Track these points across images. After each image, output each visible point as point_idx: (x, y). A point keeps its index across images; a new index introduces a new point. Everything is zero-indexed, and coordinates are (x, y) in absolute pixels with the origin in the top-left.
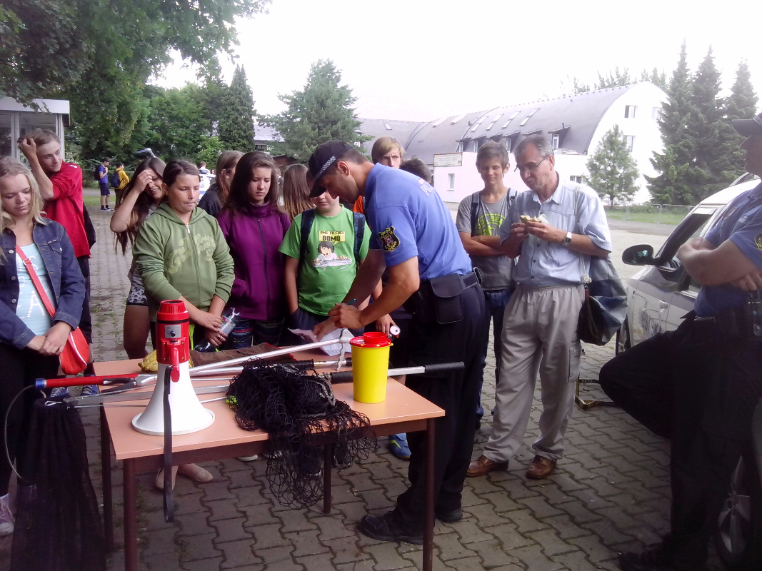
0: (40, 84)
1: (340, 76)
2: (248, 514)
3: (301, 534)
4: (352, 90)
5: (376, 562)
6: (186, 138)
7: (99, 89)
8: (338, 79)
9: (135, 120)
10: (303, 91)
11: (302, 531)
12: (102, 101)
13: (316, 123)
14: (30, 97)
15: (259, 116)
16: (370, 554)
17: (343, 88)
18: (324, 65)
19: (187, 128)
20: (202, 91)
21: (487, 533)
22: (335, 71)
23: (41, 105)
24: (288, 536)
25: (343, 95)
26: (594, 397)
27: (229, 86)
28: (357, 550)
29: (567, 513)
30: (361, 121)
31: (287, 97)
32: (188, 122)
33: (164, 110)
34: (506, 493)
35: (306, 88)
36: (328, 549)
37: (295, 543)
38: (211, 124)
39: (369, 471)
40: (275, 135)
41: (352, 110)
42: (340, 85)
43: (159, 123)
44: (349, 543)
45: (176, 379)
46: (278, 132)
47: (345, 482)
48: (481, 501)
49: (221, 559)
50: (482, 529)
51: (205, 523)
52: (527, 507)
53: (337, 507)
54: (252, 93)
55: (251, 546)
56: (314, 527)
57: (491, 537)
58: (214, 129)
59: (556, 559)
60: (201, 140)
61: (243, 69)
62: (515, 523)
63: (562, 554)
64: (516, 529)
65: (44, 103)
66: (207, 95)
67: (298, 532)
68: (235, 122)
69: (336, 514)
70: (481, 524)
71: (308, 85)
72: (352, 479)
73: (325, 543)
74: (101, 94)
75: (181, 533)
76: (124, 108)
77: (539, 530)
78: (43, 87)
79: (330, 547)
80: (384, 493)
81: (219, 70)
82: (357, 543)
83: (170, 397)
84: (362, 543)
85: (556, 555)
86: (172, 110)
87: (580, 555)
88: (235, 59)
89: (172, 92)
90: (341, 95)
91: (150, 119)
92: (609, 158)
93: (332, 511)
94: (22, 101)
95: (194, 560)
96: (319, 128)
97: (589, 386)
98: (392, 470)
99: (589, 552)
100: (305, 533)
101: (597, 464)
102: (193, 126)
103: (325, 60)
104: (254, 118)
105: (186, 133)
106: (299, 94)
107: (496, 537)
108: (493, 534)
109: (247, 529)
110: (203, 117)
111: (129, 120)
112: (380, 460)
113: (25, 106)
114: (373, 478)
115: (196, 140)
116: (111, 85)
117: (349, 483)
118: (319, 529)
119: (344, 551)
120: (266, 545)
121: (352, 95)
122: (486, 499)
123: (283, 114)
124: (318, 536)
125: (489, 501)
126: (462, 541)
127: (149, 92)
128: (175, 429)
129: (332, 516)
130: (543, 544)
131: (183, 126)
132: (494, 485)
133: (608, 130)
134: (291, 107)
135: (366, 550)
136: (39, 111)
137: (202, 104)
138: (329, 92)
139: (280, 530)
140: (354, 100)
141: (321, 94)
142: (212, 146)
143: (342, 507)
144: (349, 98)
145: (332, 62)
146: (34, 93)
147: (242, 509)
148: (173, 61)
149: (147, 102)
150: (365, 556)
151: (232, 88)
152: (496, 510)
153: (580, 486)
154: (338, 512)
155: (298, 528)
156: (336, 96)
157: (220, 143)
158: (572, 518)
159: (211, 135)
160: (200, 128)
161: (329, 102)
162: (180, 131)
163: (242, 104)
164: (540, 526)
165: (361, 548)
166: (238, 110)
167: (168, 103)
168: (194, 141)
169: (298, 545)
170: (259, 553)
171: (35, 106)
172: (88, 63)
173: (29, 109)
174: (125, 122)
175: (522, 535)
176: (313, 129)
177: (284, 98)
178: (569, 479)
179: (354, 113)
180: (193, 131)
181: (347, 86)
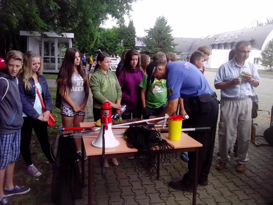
0: (64, 28)
1: (167, 22)
2: (130, 177)
3: (149, 185)
4: (171, 27)
5: (175, 198)
6: (112, 46)
7: (84, 29)
8: (166, 23)
9: (95, 39)
10: (153, 28)
11: (149, 184)
12: (84, 33)
13: (157, 40)
14: (61, 32)
15: (137, 37)
16: (173, 195)
17: (168, 26)
18: (161, 18)
19: (113, 42)
20: (118, 29)
21: (217, 190)
22: (165, 20)
23: (64, 35)
24: (144, 186)
25: (168, 29)
26: (261, 142)
27: (127, 27)
28: (168, 193)
29: (248, 184)
30: (174, 38)
31: (147, 30)
32: (113, 40)
33: (105, 36)
34: (225, 176)
35: (154, 27)
36: (158, 192)
37: (146, 188)
38: (121, 41)
39: (173, 165)
40: (143, 44)
41: (171, 34)
42: (167, 25)
43: (103, 41)
44: (166, 190)
45: (107, 129)
46: (144, 43)
47: (164, 168)
48: (215, 178)
49: (120, 192)
50: (215, 188)
51: (115, 179)
52: (233, 182)
53: (161, 177)
54: (135, 29)
55: (131, 189)
56: (153, 183)
57: (219, 192)
58: (122, 42)
59: (243, 201)
60: (117, 46)
61: (132, 21)
62: (228, 187)
63: (246, 200)
64: (228, 189)
65: (65, 34)
66: (120, 30)
67: (147, 185)
68: (129, 40)
69: (161, 180)
70: (215, 187)
71: (155, 26)
72: (167, 167)
73: (157, 189)
74: (84, 31)
75: (107, 182)
76: (92, 36)
77: (237, 190)
78: (65, 29)
79: (159, 191)
80: (179, 173)
81: (124, 22)
82: (168, 190)
83: (105, 135)
84: (170, 190)
85: (244, 200)
86: (108, 36)
87: (253, 200)
88: (130, 17)
89: (108, 29)
90: (167, 29)
91: (100, 39)
92: (270, 51)
93: (160, 178)
94: (58, 34)
95: (111, 192)
96: (159, 42)
97: (259, 138)
98: (182, 165)
99: (257, 200)
100: (150, 185)
101: (261, 167)
102: (114, 42)
103: (162, 16)
104: (136, 38)
105: (112, 44)
106: (152, 29)
107: (220, 192)
108: (219, 191)
109: (130, 183)
110: (118, 38)
111: (93, 40)
112: (177, 161)
113: (59, 35)
114: (175, 167)
115: (115, 46)
116: (88, 28)
117: (166, 169)
118: (155, 184)
119: (164, 193)
120: (136, 189)
121: (171, 29)
122: (217, 178)
123: (146, 36)
124: (154, 187)
125: (218, 179)
126: (207, 192)
127: (100, 30)
128: (106, 146)
129: (159, 180)
130: (239, 195)
131: (111, 42)
132: (221, 173)
133: (270, 40)
134: (148, 34)
135: (172, 193)
136: (64, 37)
137: (118, 33)
138: (163, 28)
139: (141, 184)
140: (172, 31)
141: (160, 29)
142: (121, 48)
143: (163, 177)
144: (170, 30)
145: (164, 17)
146: (62, 31)
147: (128, 175)
148: (108, 19)
149: (99, 33)
150: (171, 195)
151: (128, 28)
152: (221, 182)
153: (254, 175)
154: (162, 179)
155: (147, 184)
156: (165, 29)
157: (123, 47)
158: (250, 187)
159: (121, 45)
160: (117, 42)
161: (162, 32)
162: (110, 43)
163: (132, 33)
164: (238, 189)
165: (170, 192)
166: (130, 36)
167: (106, 34)
168: (115, 47)
169: (147, 189)
170: (133, 191)
171: (63, 35)
172: (80, 20)
173: (61, 36)
174: (92, 41)
175: (231, 191)
176: (156, 42)
177: (146, 31)
178: (250, 172)
179: (172, 35)
180: (114, 43)
181: (169, 26)
